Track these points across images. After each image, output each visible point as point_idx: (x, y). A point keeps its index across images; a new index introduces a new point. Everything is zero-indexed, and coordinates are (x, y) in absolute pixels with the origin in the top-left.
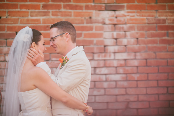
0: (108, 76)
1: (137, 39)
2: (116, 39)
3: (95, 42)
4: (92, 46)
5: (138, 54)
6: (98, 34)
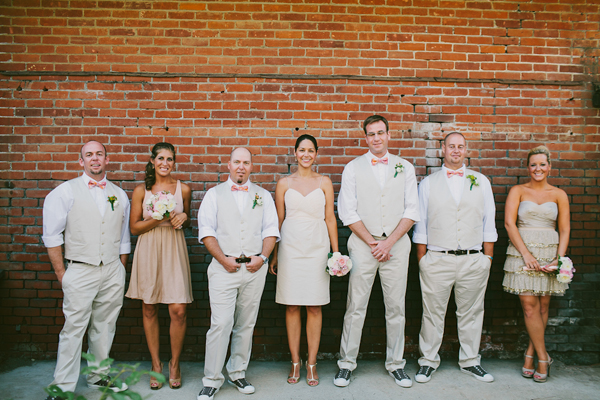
6: (420, 151)
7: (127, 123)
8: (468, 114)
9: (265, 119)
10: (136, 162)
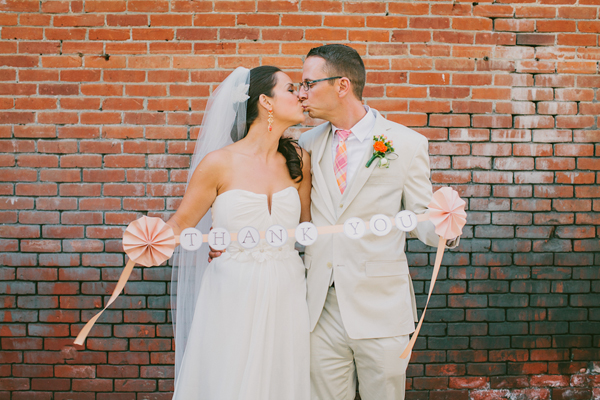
0: (516, 174)
1: (578, 102)
2: (536, 102)
3: (494, 107)
4: (488, 114)
5: (578, 133)
6: (501, 91)
7: (44, 49)
8: (577, 32)
9: (261, 41)
10: (59, 109)
